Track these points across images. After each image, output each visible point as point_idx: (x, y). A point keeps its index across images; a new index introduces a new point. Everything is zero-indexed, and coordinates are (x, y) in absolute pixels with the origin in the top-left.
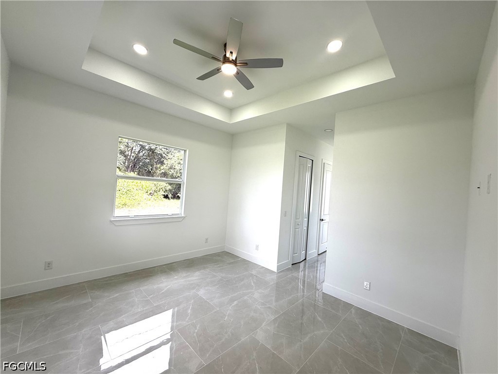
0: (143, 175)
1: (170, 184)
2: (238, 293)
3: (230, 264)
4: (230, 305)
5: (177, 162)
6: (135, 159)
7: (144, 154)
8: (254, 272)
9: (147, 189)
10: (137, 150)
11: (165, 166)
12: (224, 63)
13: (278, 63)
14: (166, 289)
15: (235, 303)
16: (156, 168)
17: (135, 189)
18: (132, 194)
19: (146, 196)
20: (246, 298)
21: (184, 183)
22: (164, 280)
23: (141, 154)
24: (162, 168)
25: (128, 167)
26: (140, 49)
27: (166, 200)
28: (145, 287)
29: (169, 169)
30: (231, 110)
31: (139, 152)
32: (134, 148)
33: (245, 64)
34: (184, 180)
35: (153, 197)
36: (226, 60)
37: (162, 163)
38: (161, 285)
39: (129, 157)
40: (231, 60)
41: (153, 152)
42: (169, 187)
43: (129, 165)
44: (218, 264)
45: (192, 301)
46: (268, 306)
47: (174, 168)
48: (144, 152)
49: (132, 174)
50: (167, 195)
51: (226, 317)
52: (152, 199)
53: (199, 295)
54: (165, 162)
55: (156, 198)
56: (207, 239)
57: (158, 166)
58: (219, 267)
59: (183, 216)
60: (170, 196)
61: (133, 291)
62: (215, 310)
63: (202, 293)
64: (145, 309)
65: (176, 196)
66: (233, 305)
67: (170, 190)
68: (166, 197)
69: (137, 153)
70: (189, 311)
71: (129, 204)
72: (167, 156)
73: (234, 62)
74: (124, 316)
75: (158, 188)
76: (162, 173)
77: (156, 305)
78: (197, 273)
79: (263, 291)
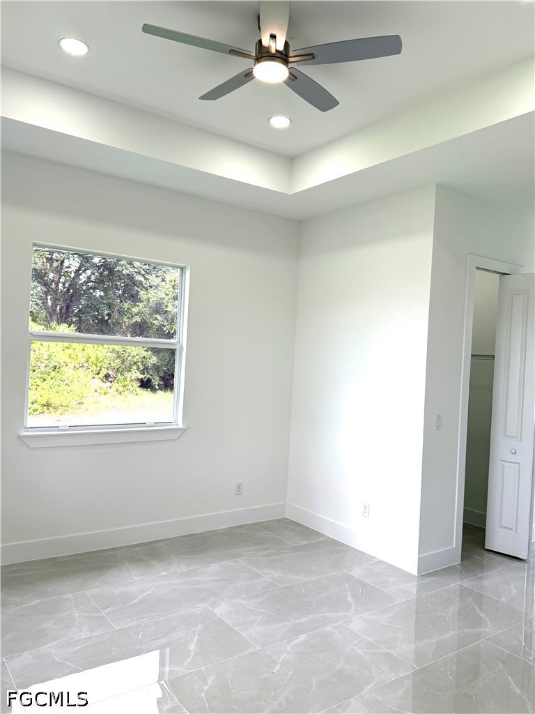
0: (89, 331)
1: (156, 351)
2: (311, 616)
3: (295, 549)
4: (292, 641)
5: (171, 295)
6: (68, 290)
7: (89, 278)
8: (357, 572)
9: (99, 364)
10: (73, 268)
11: (141, 305)
12: (258, 59)
13: (390, 46)
14: (141, 597)
15: (302, 637)
16: (121, 312)
17: (71, 366)
18: (64, 378)
19: (97, 383)
20: (328, 629)
21: (181, 348)
22: (136, 578)
23: (83, 278)
24: (135, 310)
25: (51, 313)
26: (74, 47)
27: (146, 394)
28: (95, 591)
29: (151, 315)
30: (290, 160)
31: (77, 272)
32: (66, 264)
33: (309, 56)
34: (181, 340)
35: (115, 385)
36: (263, 54)
37: (135, 298)
38: (129, 589)
39: (53, 286)
40: (273, 51)
41: (111, 271)
42: (154, 360)
43: (56, 306)
44: (266, 549)
45: (200, 627)
46: (385, 650)
47: (166, 312)
48: (89, 272)
49: (64, 329)
50: (149, 380)
51: (278, 667)
52: (112, 391)
53: (216, 615)
54: (142, 293)
55: (121, 389)
56: (239, 487)
57: (126, 305)
58: (268, 555)
59: (180, 426)
60: (156, 381)
61: (70, 596)
62: (252, 650)
63: (222, 610)
64: (94, 634)
65: (168, 383)
66: (295, 642)
67: (156, 368)
68: (145, 384)
69: (72, 275)
70: (192, 647)
71: (58, 403)
72: (146, 279)
73: (283, 57)
74: (50, 644)
75: (127, 363)
76: (136, 325)
77: (119, 628)
78: (215, 567)
79: (375, 618)
